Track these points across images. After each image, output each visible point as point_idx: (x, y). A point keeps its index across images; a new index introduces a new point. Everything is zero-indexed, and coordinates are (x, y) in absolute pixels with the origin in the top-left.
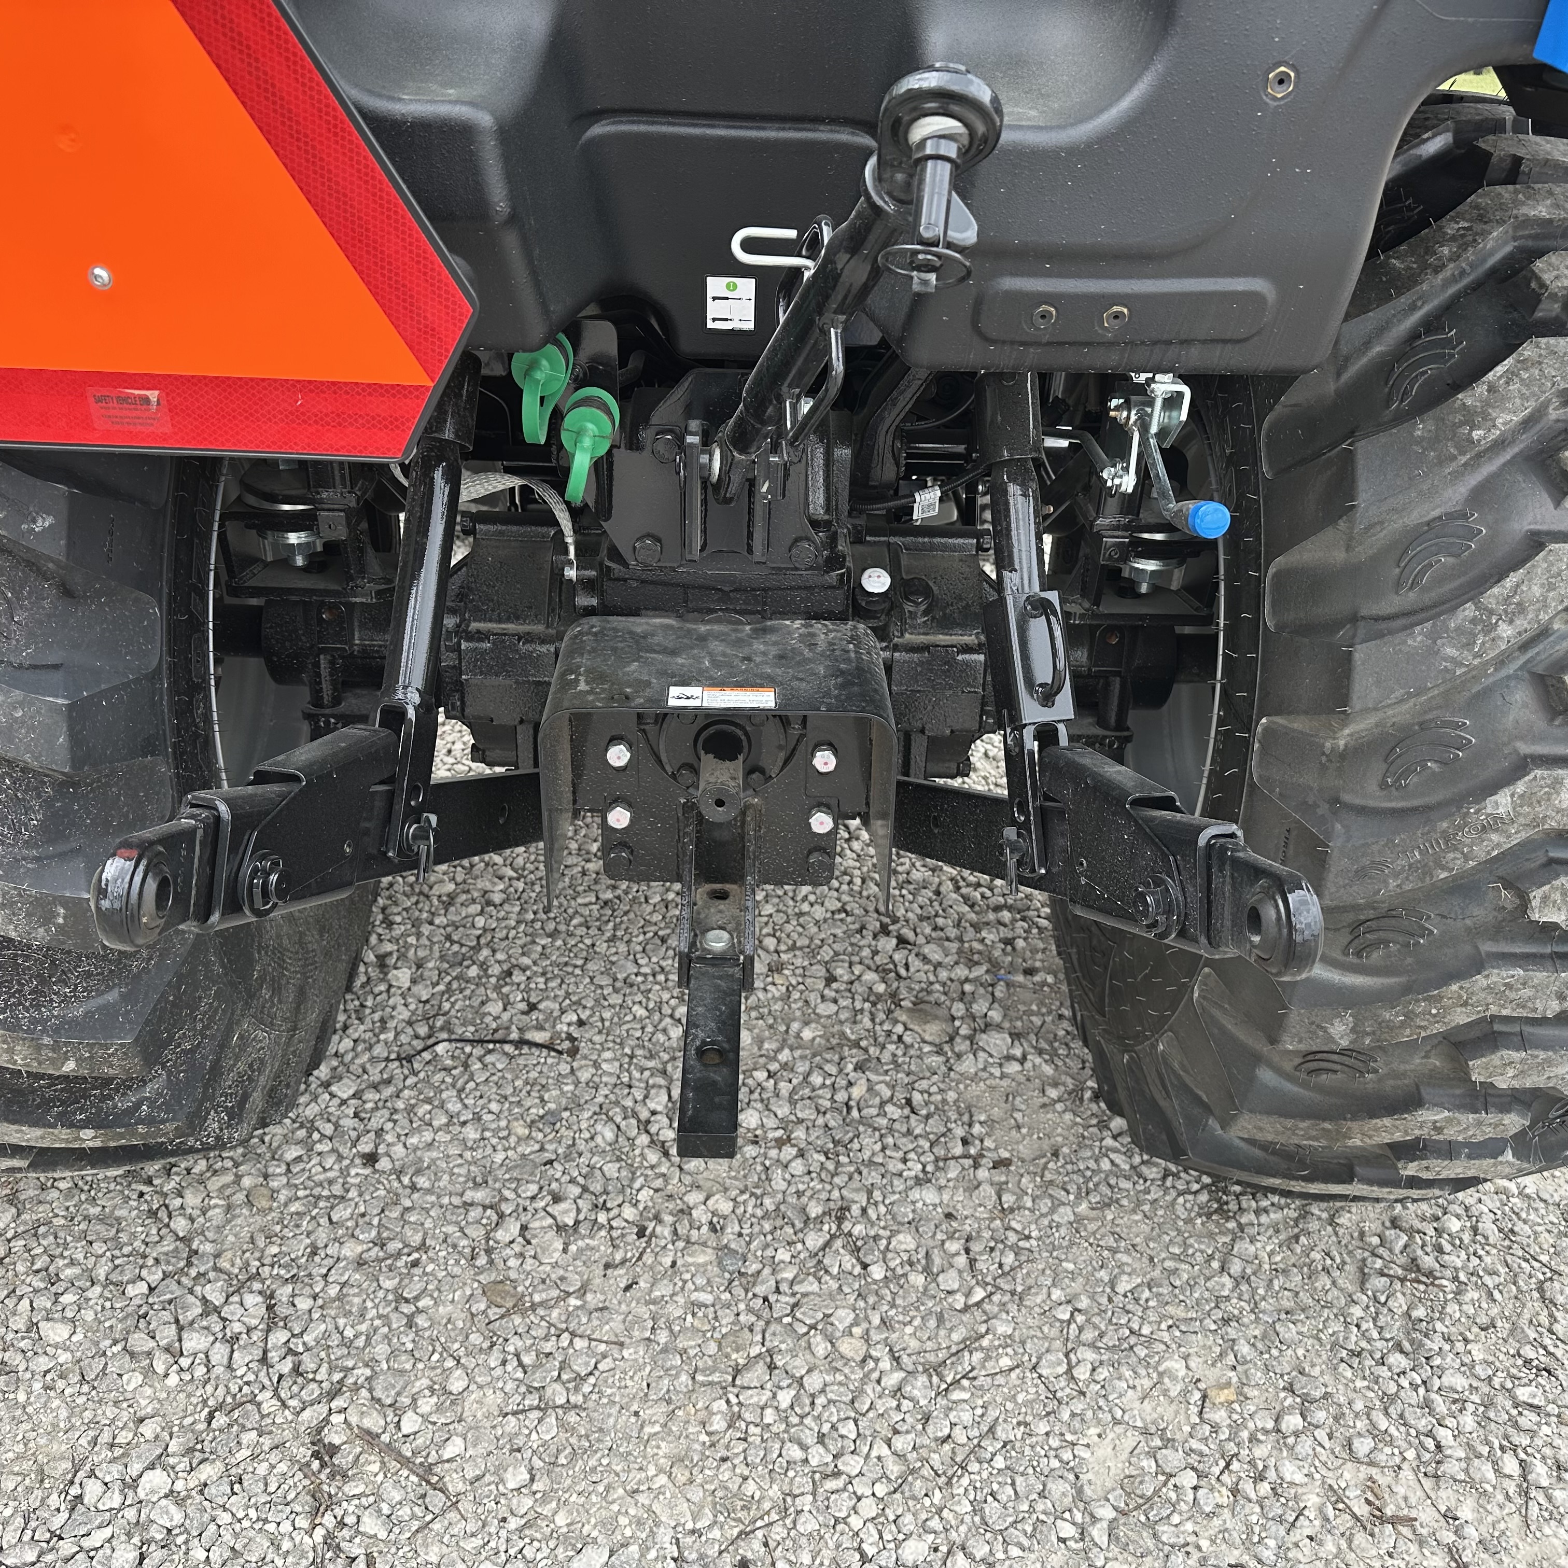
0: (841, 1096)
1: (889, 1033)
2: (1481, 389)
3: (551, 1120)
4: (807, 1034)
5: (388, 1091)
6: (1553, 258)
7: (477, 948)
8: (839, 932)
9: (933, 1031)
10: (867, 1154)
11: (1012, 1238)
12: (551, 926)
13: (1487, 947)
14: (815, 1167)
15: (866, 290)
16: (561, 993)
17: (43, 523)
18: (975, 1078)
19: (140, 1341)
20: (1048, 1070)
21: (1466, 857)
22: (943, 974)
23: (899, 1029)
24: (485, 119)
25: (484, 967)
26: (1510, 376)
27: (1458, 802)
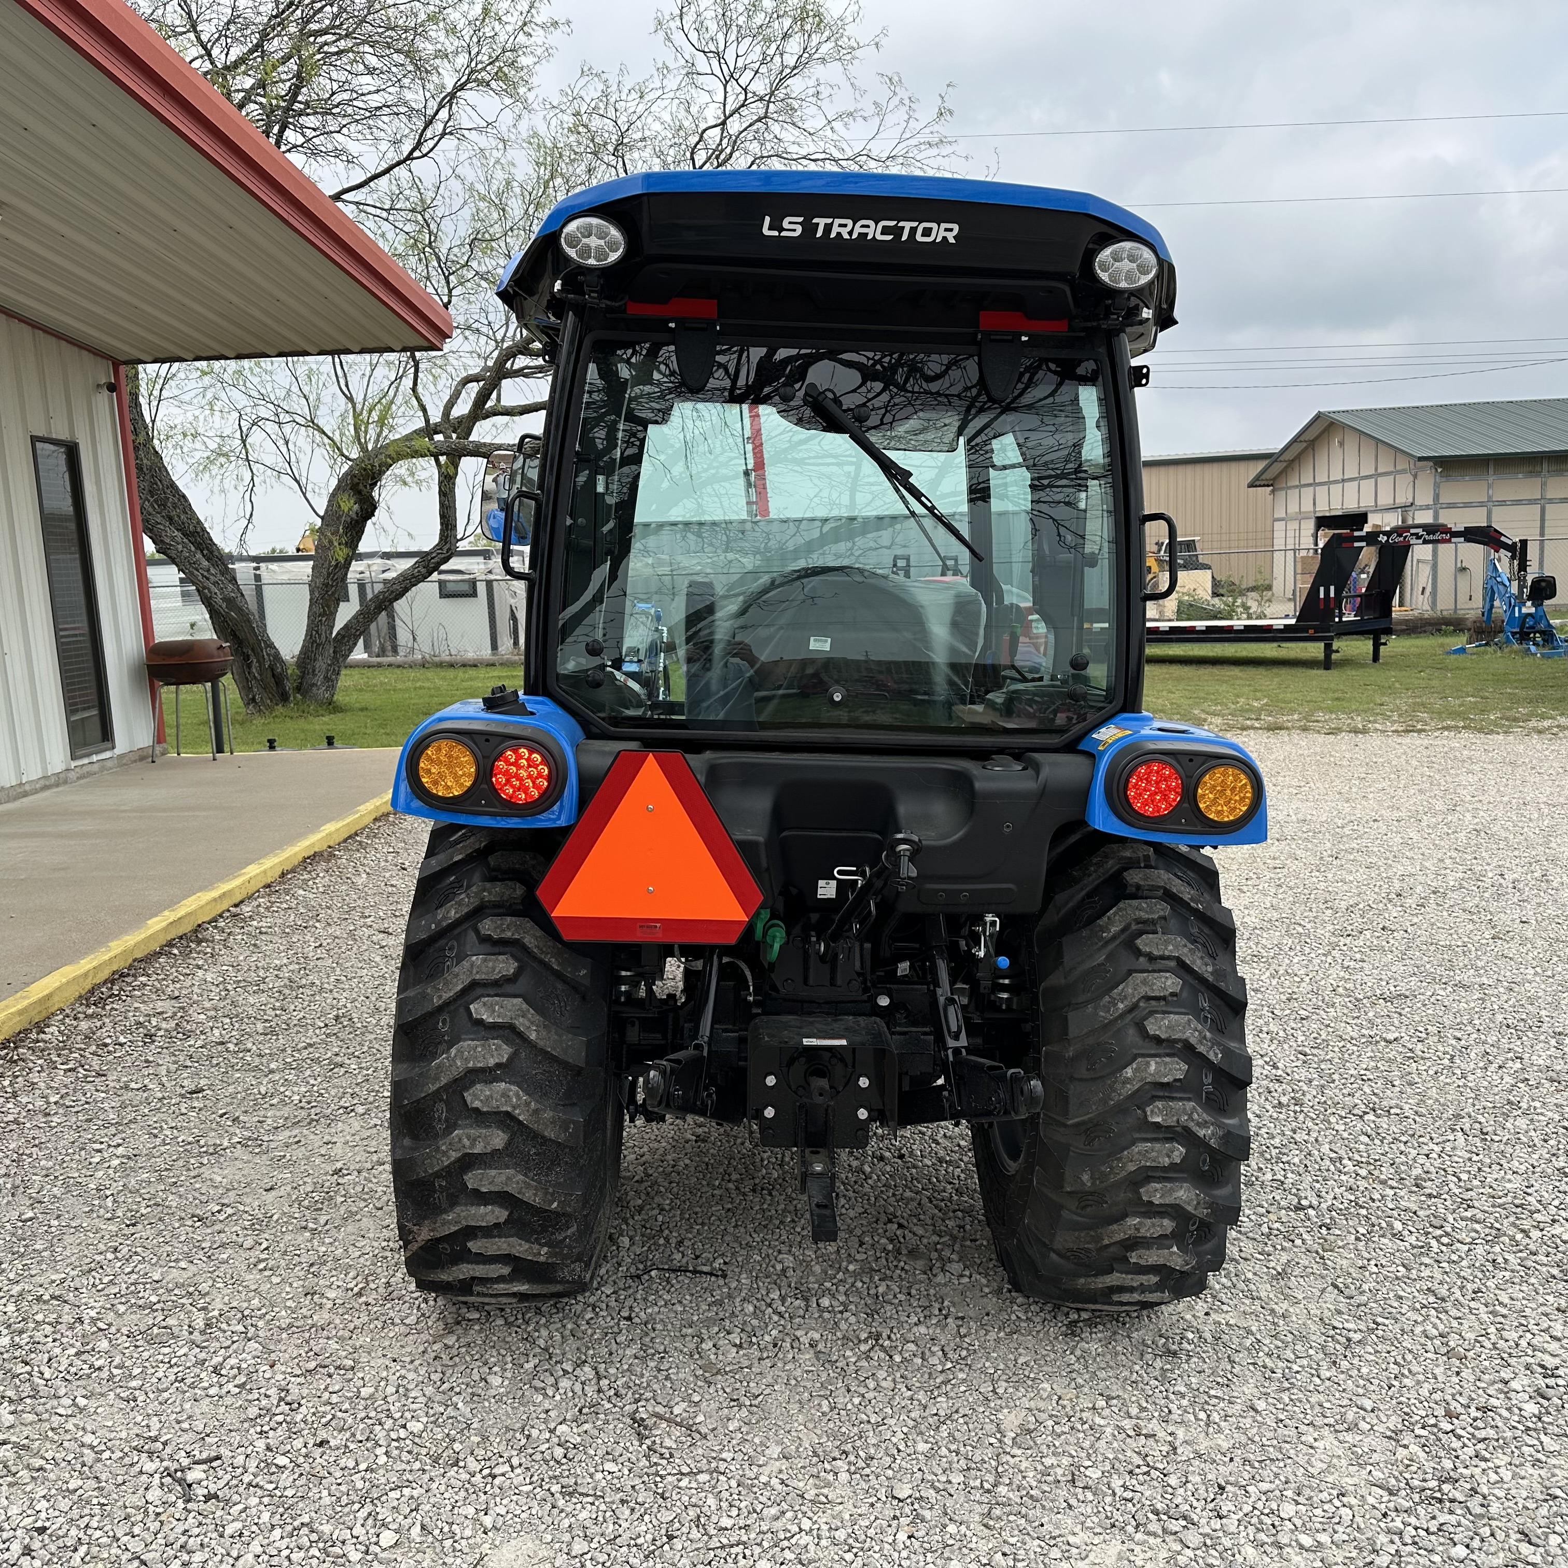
0: (872, 1292)
1: (896, 1266)
2: (1105, 919)
3: (720, 1303)
4: (851, 1268)
5: (631, 1291)
6: (1131, 871)
7: (661, 1231)
8: (864, 1222)
9: (920, 1264)
10: (889, 1314)
11: (965, 1345)
12: (700, 1221)
13: (1137, 1135)
14: (862, 1320)
15: (882, 888)
16: (712, 1250)
17: (583, 972)
18: (945, 1285)
19: (537, 1383)
20: (984, 1281)
21: (1119, 1095)
22: (925, 1241)
23: (902, 1264)
24: (761, 839)
25: (667, 1239)
26: (1115, 914)
27: (1114, 1073)
